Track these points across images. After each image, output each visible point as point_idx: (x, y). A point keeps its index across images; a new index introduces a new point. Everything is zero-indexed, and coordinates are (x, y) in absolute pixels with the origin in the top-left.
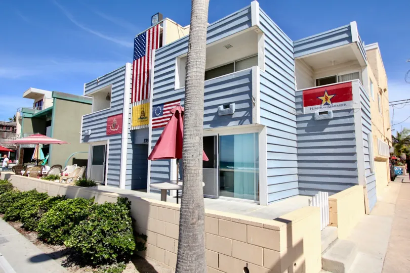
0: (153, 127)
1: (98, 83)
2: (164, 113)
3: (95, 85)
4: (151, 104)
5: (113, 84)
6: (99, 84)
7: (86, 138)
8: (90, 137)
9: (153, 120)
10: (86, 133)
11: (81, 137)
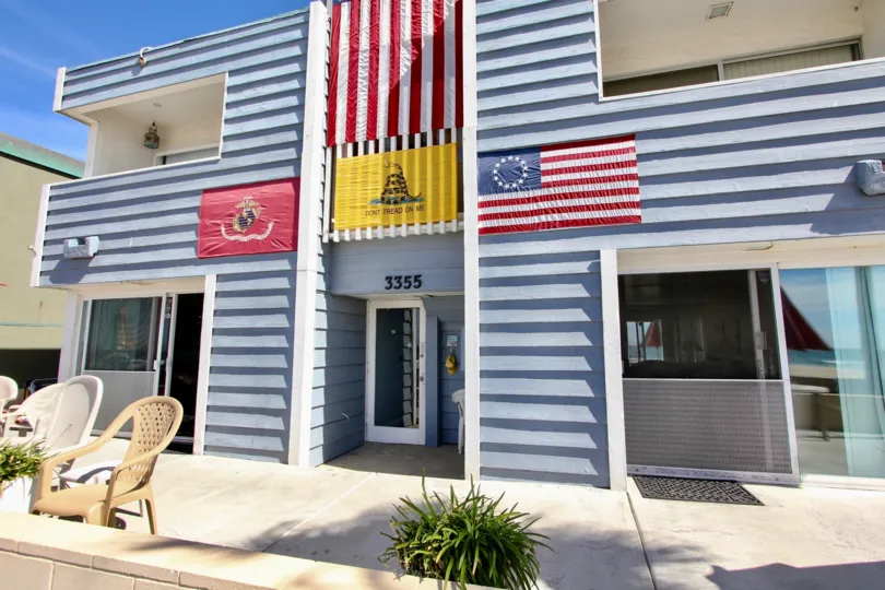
0: (483, 231)
1: (140, 66)
2: (545, 179)
3: (128, 75)
4: (471, 147)
5: (232, 73)
6: (145, 72)
7: (68, 269)
8: (92, 264)
9: (482, 205)
10: (67, 250)
11: (38, 265)
